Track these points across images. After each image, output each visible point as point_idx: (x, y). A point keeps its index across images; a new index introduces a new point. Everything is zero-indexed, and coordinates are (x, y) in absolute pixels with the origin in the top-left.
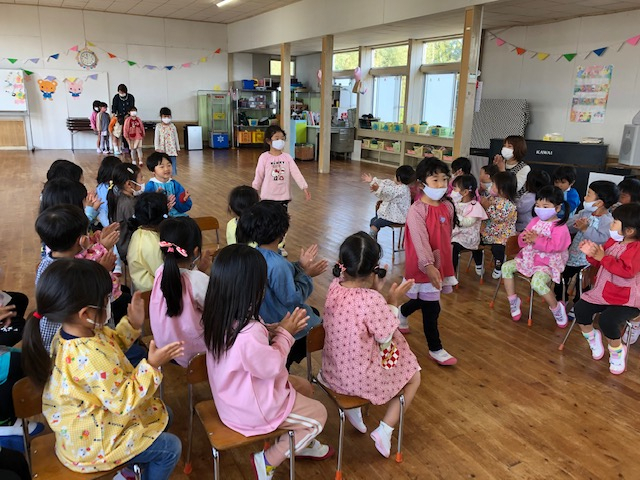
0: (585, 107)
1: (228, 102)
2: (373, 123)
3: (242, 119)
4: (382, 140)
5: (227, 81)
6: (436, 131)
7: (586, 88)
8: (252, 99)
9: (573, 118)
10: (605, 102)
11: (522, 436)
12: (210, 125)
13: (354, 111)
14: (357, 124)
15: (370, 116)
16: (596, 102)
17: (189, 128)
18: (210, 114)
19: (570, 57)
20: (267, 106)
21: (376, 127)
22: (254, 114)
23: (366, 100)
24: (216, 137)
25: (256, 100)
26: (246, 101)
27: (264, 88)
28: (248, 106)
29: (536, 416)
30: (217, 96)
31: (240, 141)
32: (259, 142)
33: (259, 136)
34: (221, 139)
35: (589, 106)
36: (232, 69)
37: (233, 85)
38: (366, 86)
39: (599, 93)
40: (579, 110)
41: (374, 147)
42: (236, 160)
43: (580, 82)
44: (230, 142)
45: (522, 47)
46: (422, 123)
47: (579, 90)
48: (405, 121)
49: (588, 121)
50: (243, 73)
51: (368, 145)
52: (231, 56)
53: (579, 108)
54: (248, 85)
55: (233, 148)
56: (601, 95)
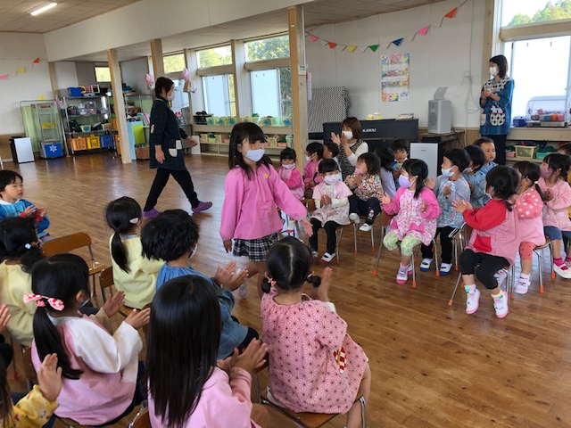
0: (392, 88)
1: (56, 111)
2: (207, 119)
3: (74, 126)
4: (218, 133)
5: (51, 90)
6: (268, 120)
7: (391, 74)
8: (81, 106)
9: (384, 99)
10: (407, 84)
11: (461, 401)
12: (40, 135)
13: (188, 110)
14: (192, 121)
15: (204, 113)
16: (401, 84)
17: (16, 140)
18: (38, 124)
19: (374, 48)
20: (99, 112)
21: (211, 122)
22: (85, 121)
23: (197, 97)
24: (47, 148)
25: (86, 107)
26: (76, 108)
27: (93, 94)
28: (78, 114)
29: (463, 377)
30: (43, 106)
31: (75, 148)
32: (94, 147)
33: (94, 141)
34: (53, 149)
35: (395, 88)
36: (55, 78)
37: (58, 94)
38: (195, 85)
39: (402, 77)
40: (388, 92)
41: (212, 141)
42: (73, 167)
43: (386, 68)
44: (64, 150)
45: (334, 42)
46: (254, 115)
47: (386, 75)
48: (238, 114)
49: (397, 100)
50: (68, 82)
51: (206, 139)
52: (52, 65)
53: (387, 90)
54: (75, 93)
55: (68, 156)
56: (404, 78)
